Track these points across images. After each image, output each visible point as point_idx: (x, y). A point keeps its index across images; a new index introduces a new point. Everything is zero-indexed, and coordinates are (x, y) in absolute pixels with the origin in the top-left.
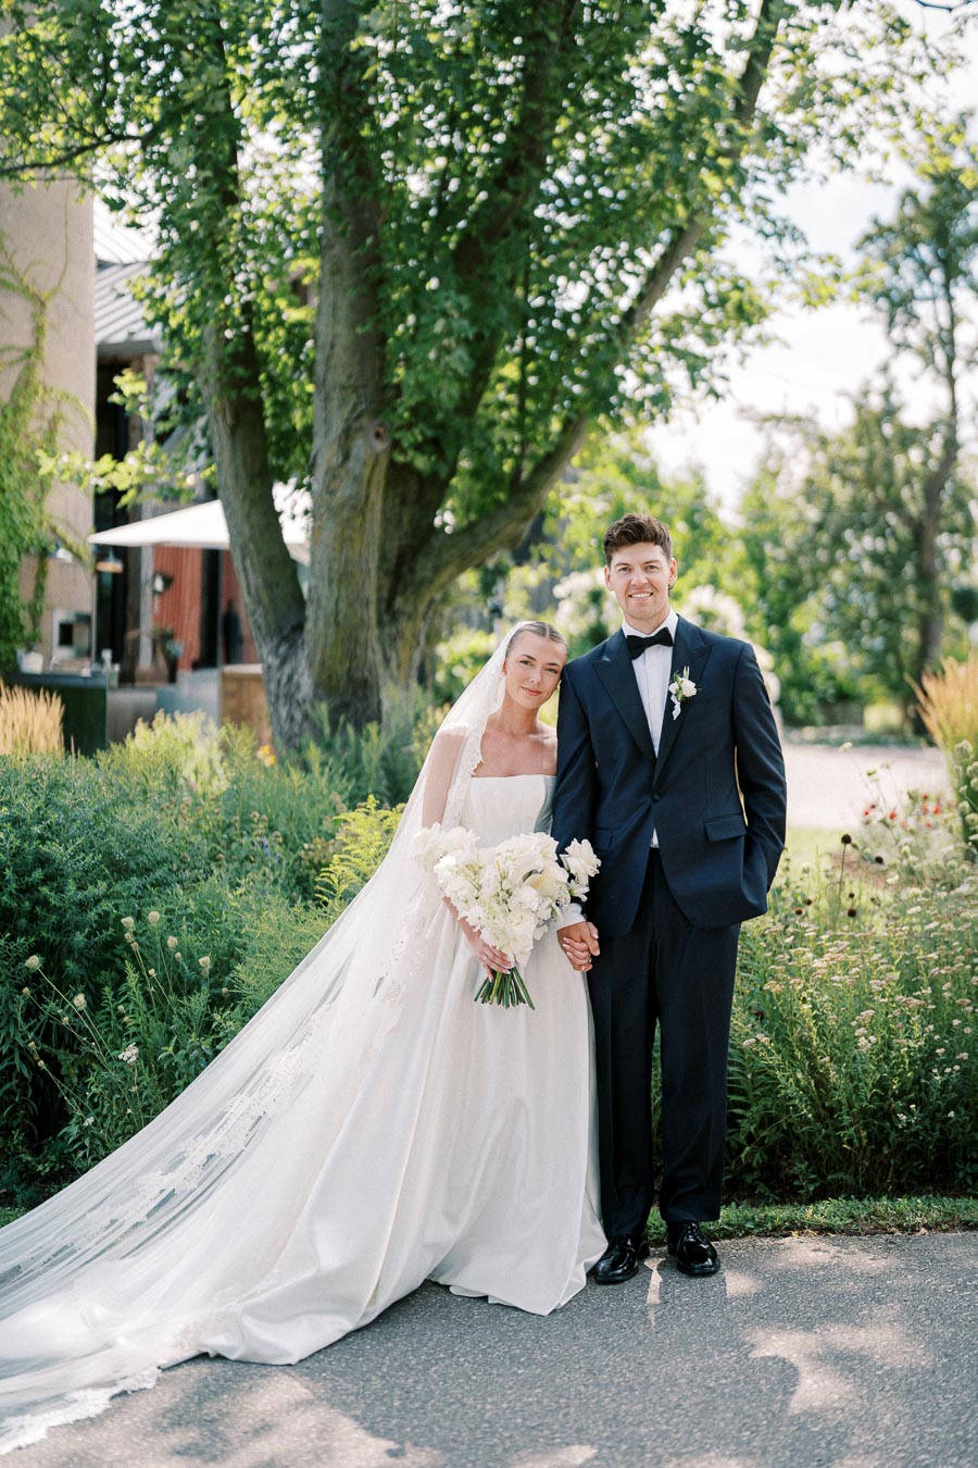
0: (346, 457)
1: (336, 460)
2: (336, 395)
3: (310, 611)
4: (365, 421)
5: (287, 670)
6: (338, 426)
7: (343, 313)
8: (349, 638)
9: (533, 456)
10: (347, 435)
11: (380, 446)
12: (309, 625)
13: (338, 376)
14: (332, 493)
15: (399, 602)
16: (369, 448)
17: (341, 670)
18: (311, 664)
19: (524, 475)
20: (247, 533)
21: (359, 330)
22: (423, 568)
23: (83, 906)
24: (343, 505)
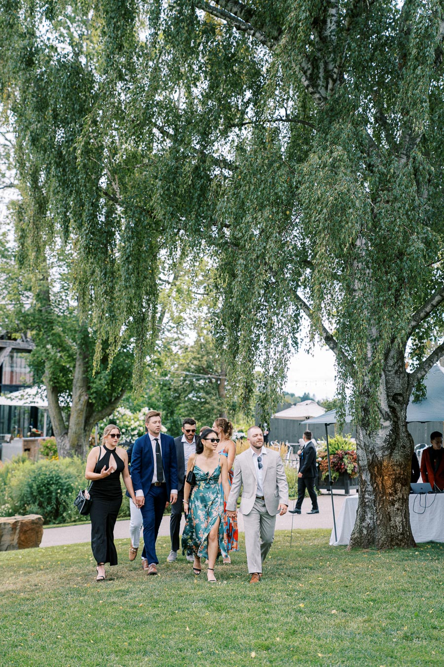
0: (80, 400)
1: (78, 401)
2: (78, 388)
3: (70, 431)
4: (84, 393)
5: (63, 443)
6: (78, 394)
7: (81, 372)
8: (78, 437)
9: (115, 396)
10: (80, 396)
11: (86, 398)
12: (69, 434)
13: (79, 384)
14: (76, 407)
15: (86, 428)
16: (84, 398)
17: (76, 443)
18: (69, 441)
19: (113, 400)
20: (55, 413)
21: (84, 376)
22: (92, 421)
23: (65, 483)
24: (79, 410)
